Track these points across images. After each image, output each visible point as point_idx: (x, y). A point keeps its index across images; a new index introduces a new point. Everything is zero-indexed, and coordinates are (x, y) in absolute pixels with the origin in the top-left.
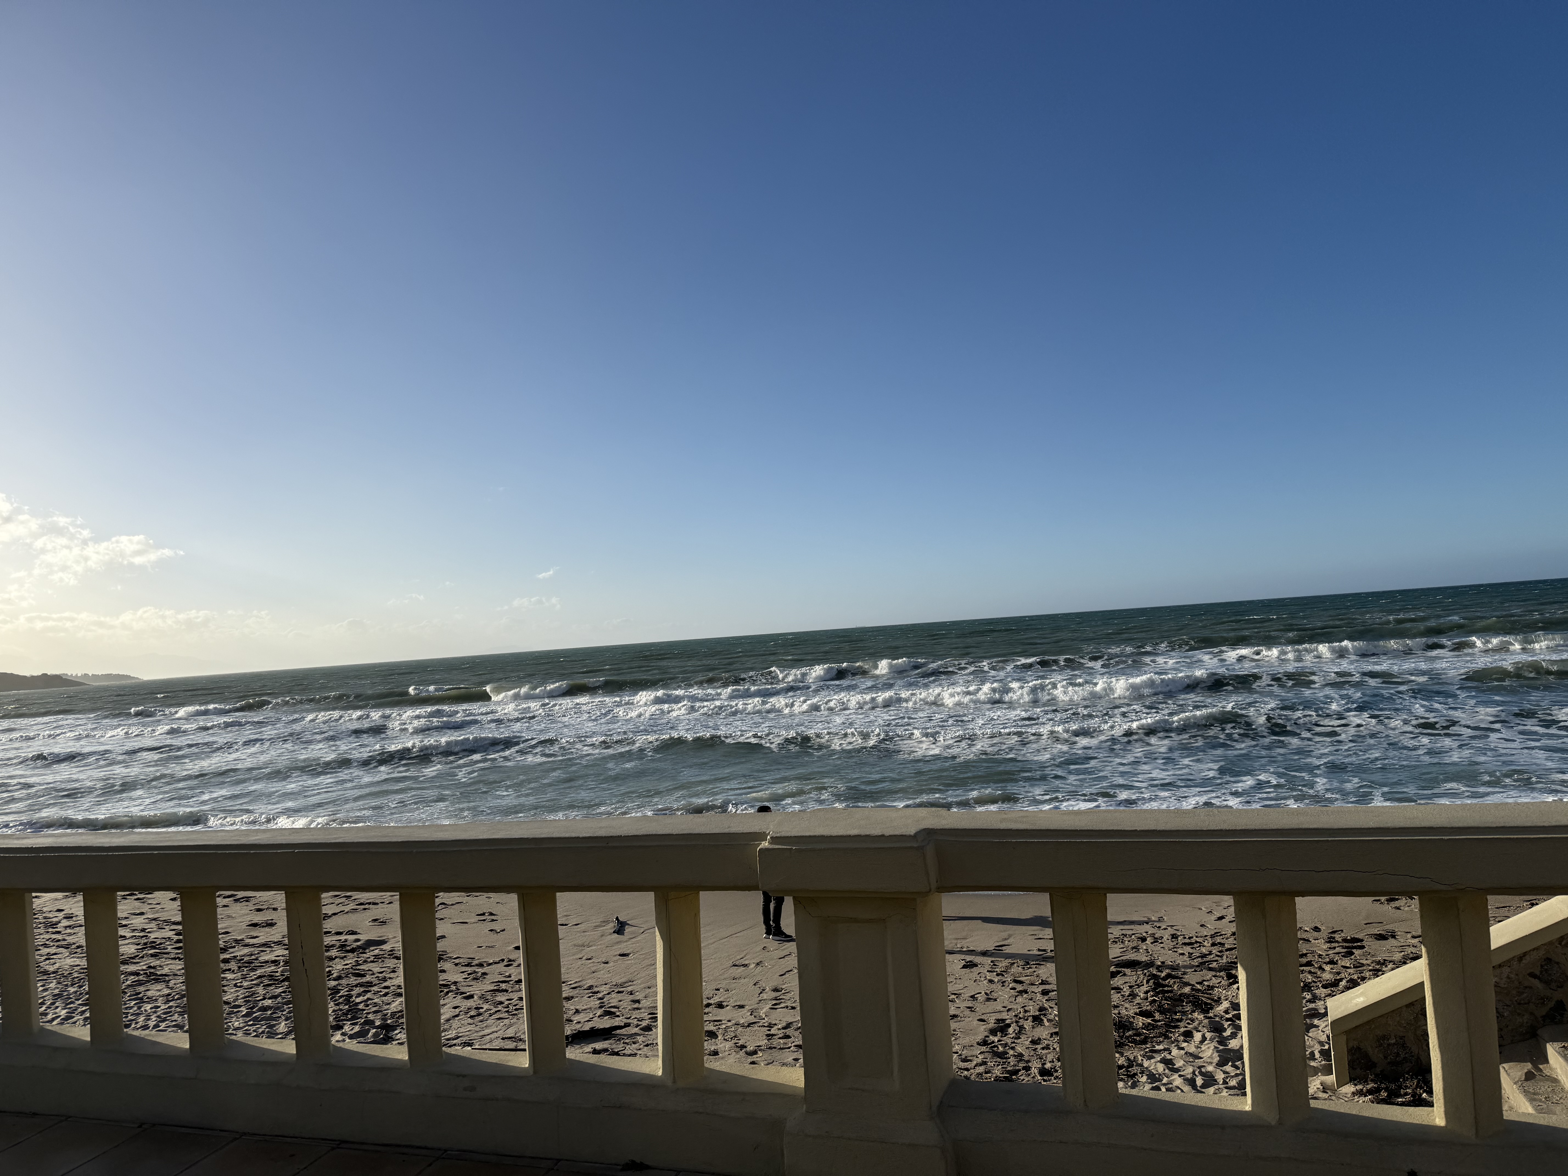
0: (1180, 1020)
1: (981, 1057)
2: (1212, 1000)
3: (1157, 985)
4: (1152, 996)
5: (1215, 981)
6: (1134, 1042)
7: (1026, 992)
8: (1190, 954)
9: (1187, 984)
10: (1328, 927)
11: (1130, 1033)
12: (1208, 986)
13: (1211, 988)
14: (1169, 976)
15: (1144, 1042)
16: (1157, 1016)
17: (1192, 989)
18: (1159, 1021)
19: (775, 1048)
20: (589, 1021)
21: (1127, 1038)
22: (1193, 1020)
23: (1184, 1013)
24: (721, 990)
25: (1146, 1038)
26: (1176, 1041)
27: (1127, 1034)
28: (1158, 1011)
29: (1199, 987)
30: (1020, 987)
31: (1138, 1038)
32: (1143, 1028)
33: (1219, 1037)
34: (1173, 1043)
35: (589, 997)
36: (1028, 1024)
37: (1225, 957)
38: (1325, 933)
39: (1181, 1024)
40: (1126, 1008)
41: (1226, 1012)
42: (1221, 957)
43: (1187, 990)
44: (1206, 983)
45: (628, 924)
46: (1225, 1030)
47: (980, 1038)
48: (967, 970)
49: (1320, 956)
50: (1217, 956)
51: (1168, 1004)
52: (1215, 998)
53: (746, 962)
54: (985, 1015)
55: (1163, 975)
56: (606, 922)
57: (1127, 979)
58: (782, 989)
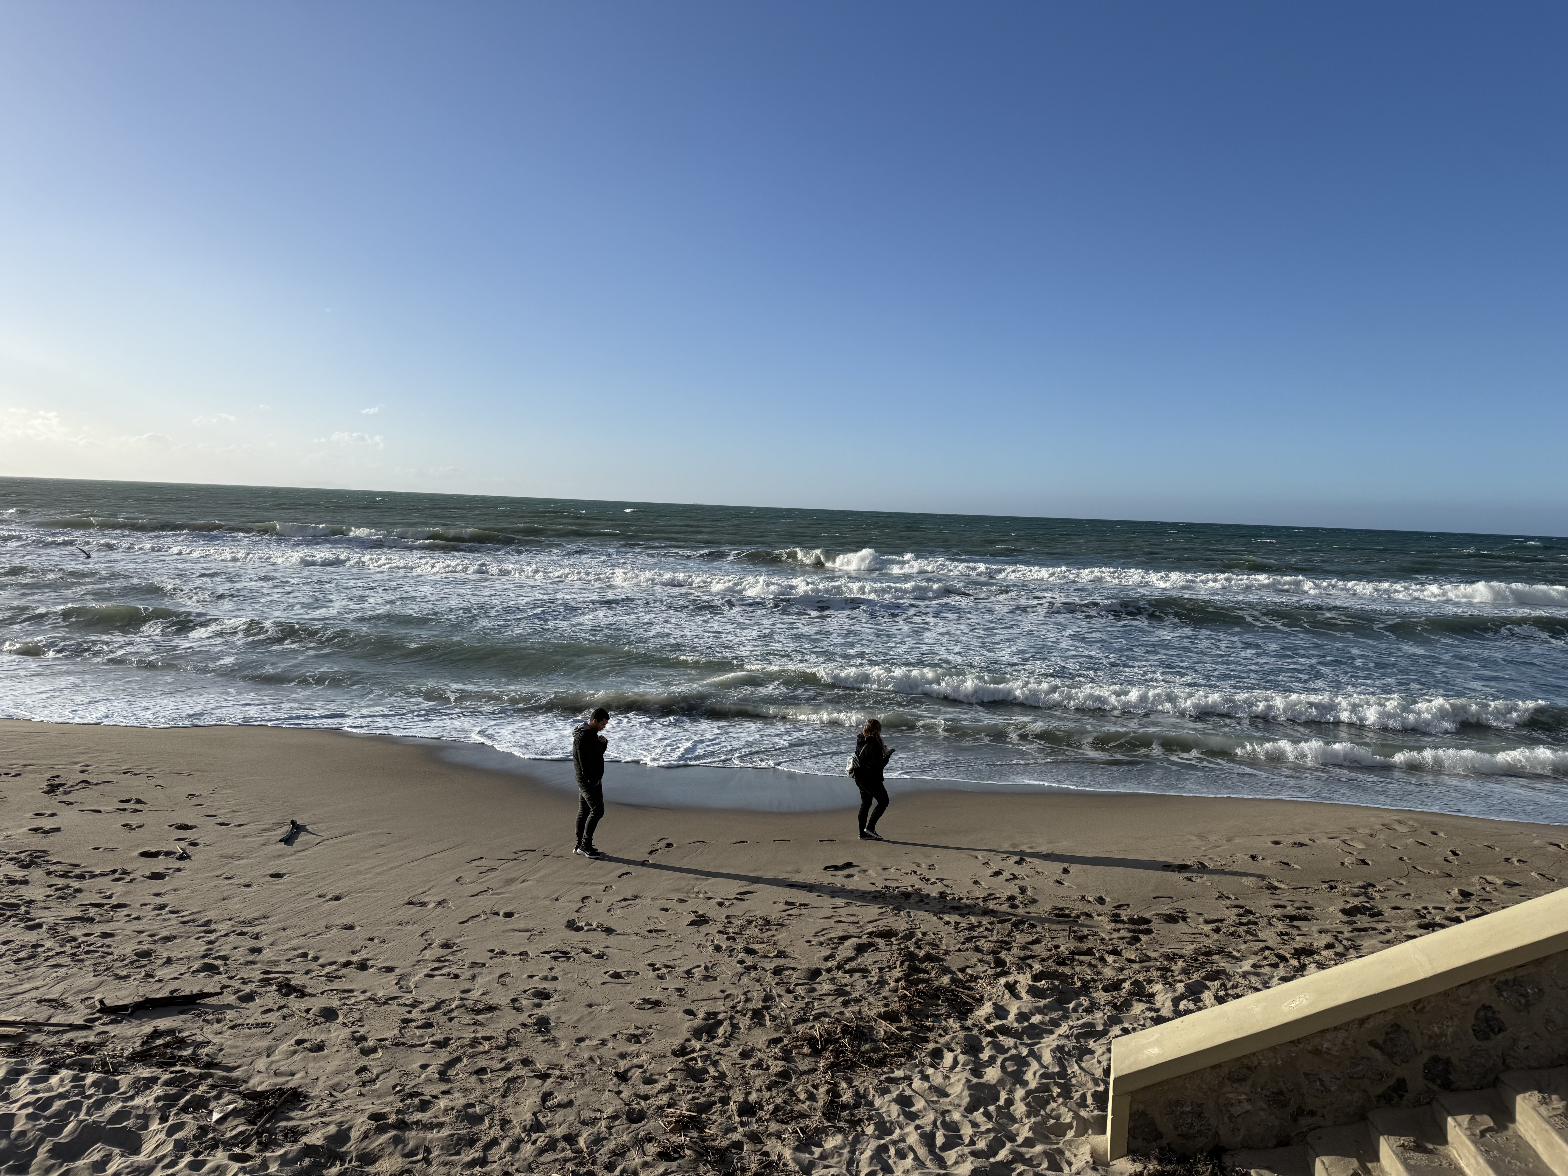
0: (930, 1029)
1: (670, 1076)
2: (973, 998)
3: (914, 969)
4: (904, 988)
5: (980, 968)
6: (869, 1062)
7: (755, 968)
8: (957, 923)
9: (946, 971)
10: (1113, 899)
11: (867, 1046)
12: (972, 976)
13: (975, 978)
14: (929, 957)
15: (881, 1063)
16: (905, 1021)
17: (953, 980)
18: (905, 1029)
19: (403, 1044)
20: (176, 978)
21: (863, 1054)
22: (946, 1030)
23: (937, 1017)
24: (376, 941)
25: (886, 1055)
26: (922, 1063)
27: (863, 1049)
28: (907, 1013)
29: (960, 975)
30: (749, 961)
31: (875, 1056)
32: (884, 1041)
33: (974, 1062)
34: (916, 1066)
35: (198, 938)
36: (744, 1022)
37: (995, 932)
38: (1108, 908)
39: (931, 1035)
40: (870, 1004)
41: (988, 1020)
42: (991, 931)
43: (946, 980)
44: (969, 971)
45: (306, 831)
46: (982, 1049)
47: (676, 1043)
48: (694, 928)
49: (1102, 940)
50: (987, 929)
51: (920, 1003)
52: (978, 996)
53: (426, 900)
54: (696, 1003)
55: (922, 954)
56: (280, 824)
57: (878, 956)
58: (454, 944)
